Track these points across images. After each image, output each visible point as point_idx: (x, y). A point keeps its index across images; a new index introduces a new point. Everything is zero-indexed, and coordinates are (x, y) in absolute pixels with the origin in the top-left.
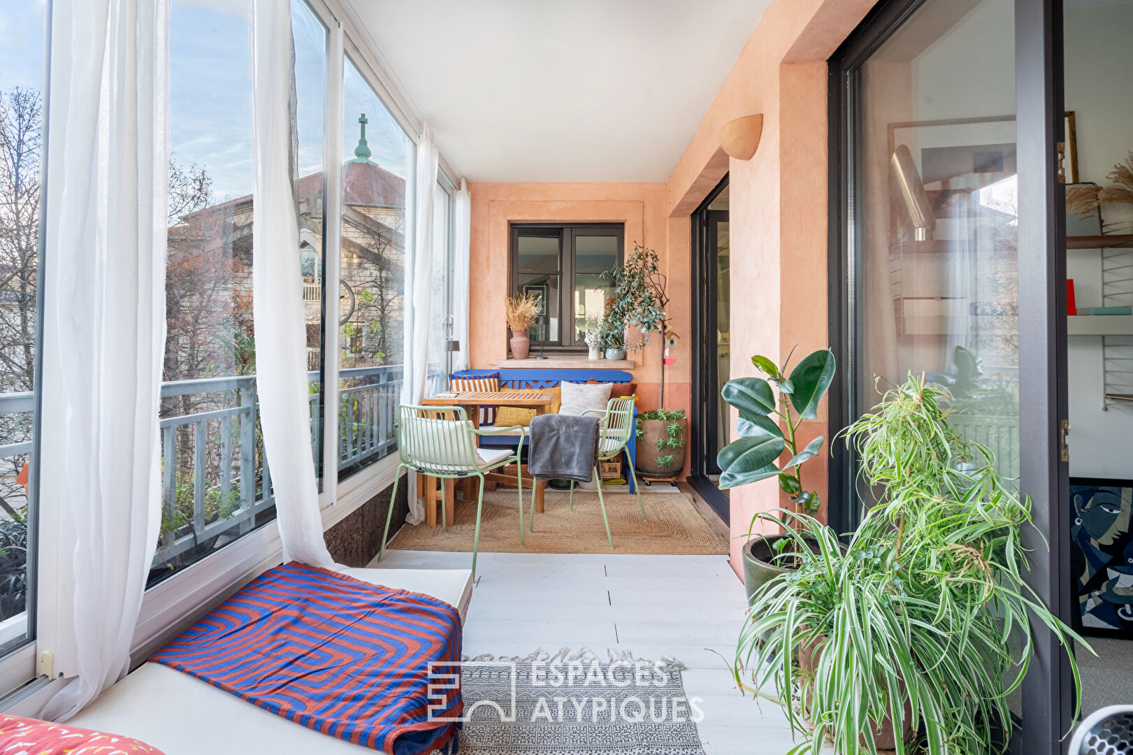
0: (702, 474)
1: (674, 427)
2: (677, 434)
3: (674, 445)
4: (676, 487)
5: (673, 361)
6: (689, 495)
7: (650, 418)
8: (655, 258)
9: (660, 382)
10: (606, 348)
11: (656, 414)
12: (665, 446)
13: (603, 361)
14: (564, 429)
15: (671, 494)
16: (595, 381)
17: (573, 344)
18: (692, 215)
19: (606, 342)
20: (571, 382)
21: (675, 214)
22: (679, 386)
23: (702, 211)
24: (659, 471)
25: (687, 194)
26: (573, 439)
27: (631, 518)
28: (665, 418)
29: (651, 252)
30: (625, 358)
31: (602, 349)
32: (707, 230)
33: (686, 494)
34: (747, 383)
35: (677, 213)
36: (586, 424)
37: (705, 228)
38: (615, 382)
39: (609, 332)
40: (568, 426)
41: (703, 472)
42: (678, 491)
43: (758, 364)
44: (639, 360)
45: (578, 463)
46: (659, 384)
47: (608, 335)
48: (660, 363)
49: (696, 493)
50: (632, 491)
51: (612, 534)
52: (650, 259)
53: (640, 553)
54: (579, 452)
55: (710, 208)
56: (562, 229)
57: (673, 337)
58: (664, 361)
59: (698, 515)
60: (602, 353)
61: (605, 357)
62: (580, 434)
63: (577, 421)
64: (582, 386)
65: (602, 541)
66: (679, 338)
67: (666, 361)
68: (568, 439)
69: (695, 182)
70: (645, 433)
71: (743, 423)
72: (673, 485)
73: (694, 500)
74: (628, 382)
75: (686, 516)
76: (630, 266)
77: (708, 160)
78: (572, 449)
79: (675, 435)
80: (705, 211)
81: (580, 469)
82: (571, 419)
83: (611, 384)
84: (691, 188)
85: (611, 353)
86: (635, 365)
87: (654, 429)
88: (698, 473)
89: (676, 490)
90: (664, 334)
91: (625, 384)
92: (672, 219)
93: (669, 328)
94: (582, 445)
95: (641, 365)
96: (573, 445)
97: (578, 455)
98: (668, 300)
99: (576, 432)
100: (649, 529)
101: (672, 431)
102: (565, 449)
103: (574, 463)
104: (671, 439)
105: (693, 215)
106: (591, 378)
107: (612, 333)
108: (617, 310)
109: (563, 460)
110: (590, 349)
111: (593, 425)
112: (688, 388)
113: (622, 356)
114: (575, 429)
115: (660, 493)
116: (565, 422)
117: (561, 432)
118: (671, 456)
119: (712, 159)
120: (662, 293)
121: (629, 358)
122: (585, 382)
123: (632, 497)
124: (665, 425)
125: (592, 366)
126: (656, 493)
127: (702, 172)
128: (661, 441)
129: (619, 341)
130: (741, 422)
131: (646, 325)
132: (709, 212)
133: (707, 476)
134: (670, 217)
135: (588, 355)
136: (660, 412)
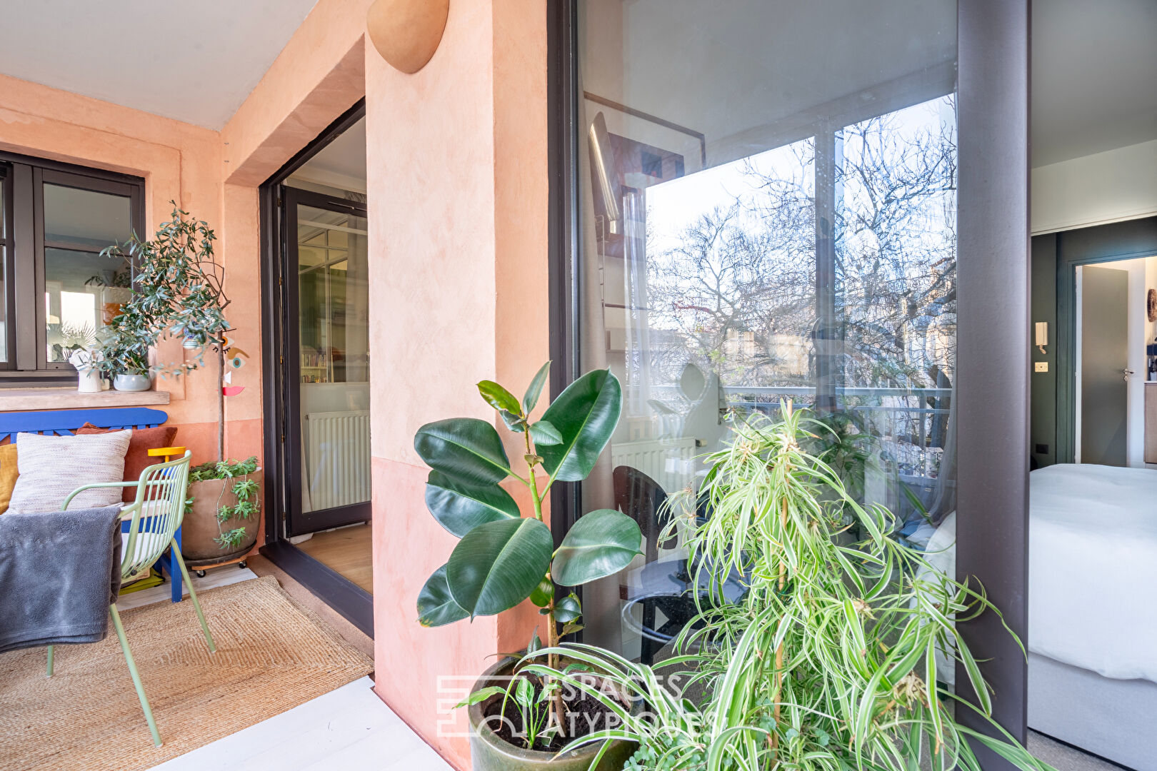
0: (281, 538)
1: (245, 485)
2: (250, 495)
3: (246, 512)
4: (247, 570)
5: (238, 390)
6: (273, 579)
7: (203, 477)
8: (209, 234)
9: (217, 419)
10: (114, 374)
11: (214, 469)
12: (231, 516)
13: (108, 393)
14: (27, 544)
15: (244, 583)
16: (94, 427)
17: (41, 365)
18: (261, 187)
19: (116, 364)
20: (41, 432)
21: (234, 180)
22: (246, 425)
23: (276, 184)
24: (220, 554)
25: (263, 145)
26: (55, 560)
27: (184, 655)
28: (230, 475)
29: (201, 225)
30: (151, 388)
31: (107, 376)
32: (283, 212)
33: (267, 577)
34: (458, 429)
35: (237, 179)
36: (88, 526)
37: (279, 209)
38: (135, 427)
39: (121, 346)
40: (39, 536)
41: (283, 536)
42: (253, 576)
43: (491, 396)
44: (178, 390)
45: (70, 608)
46: (213, 424)
47: (118, 354)
48: (217, 393)
49: (279, 570)
50: (178, 597)
51: (155, 708)
52: (199, 235)
53: (220, 736)
54: (73, 586)
55: (285, 182)
56: (9, 164)
57: (239, 356)
58: (223, 391)
59: (296, 611)
60: (107, 381)
61: (112, 387)
62: (75, 549)
63: (63, 523)
64: (67, 440)
65: (135, 735)
66: (247, 356)
67: (227, 391)
68: (40, 563)
69: (282, 126)
70: (196, 501)
71: (438, 494)
72: (242, 566)
73: (281, 585)
74: (159, 425)
75: (278, 617)
76: (162, 242)
77: (313, 88)
78: (53, 584)
79: (247, 496)
80: (278, 186)
81: (75, 621)
82: (47, 521)
83: (129, 432)
84: (272, 136)
85: (125, 382)
86: (172, 399)
87: (211, 494)
88: (276, 539)
89: (248, 574)
90: (222, 351)
91: (153, 429)
92: (229, 186)
93: (230, 343)
94: (78, 571)
95: (182, 397)
96: (55, 574)
97: (70, 592)
98: (229, 302)
99: (63, 545)
100: (225, 668)
101: (244, 492)
102: (32, 586)
103: (60, 612)
104: (241, 504)
105: (263, 187)
106: (85, 424)
107: (128, 349)
108: (136, 311)
109: (28, 609)
110: (82, 376)
111: (106, 526)
112: (259, 426)
113: (147, 386)
114: (60, 540)
115: (225, 587)
116: (29, 529)
117: (19, 553)
118: (242, 529)
119: (318, 87)
120: (218, 290)
121: (159, 387)
122: (73, 431)
123: (180, 607)
124: (230, 485)
125: (86, 403)
126: (218, 589)
127: (297, 108)
128: (225, 509)
129: (140, 361)
130: (433, 492)
131: (199, 335)
132: (284, 189)
133: (288, 539)
134: (226, 183)
135: (77, 385)
136: (221, 467)
